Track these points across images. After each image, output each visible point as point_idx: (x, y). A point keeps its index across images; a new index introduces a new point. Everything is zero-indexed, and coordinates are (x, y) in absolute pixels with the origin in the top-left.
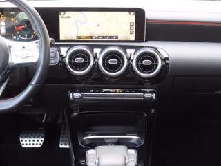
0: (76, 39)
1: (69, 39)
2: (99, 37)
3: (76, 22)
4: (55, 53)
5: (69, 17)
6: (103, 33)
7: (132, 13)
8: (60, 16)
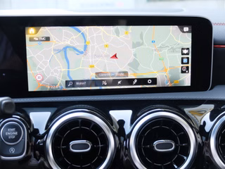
0: (65, 88)
1: (48, 88)
2: (115, 82)
3: (65, 49)
4: (18, 129)
5: (48, 39)
6: (126, 73)
7: (186, 29)
8: (27, 37)
